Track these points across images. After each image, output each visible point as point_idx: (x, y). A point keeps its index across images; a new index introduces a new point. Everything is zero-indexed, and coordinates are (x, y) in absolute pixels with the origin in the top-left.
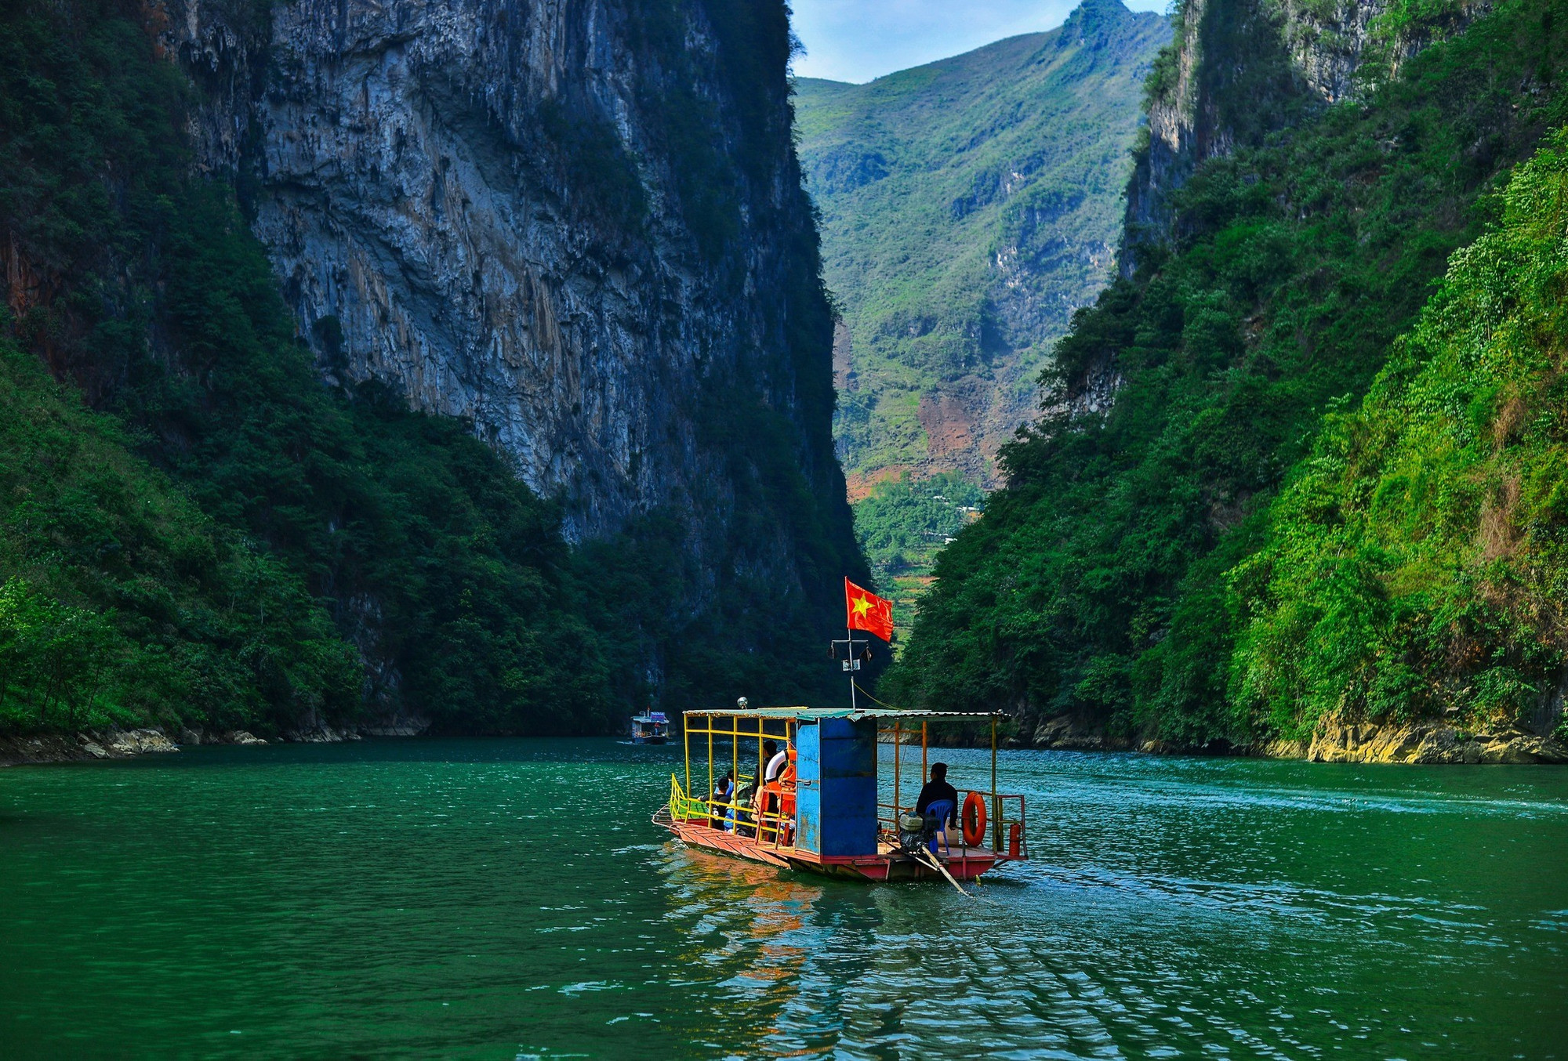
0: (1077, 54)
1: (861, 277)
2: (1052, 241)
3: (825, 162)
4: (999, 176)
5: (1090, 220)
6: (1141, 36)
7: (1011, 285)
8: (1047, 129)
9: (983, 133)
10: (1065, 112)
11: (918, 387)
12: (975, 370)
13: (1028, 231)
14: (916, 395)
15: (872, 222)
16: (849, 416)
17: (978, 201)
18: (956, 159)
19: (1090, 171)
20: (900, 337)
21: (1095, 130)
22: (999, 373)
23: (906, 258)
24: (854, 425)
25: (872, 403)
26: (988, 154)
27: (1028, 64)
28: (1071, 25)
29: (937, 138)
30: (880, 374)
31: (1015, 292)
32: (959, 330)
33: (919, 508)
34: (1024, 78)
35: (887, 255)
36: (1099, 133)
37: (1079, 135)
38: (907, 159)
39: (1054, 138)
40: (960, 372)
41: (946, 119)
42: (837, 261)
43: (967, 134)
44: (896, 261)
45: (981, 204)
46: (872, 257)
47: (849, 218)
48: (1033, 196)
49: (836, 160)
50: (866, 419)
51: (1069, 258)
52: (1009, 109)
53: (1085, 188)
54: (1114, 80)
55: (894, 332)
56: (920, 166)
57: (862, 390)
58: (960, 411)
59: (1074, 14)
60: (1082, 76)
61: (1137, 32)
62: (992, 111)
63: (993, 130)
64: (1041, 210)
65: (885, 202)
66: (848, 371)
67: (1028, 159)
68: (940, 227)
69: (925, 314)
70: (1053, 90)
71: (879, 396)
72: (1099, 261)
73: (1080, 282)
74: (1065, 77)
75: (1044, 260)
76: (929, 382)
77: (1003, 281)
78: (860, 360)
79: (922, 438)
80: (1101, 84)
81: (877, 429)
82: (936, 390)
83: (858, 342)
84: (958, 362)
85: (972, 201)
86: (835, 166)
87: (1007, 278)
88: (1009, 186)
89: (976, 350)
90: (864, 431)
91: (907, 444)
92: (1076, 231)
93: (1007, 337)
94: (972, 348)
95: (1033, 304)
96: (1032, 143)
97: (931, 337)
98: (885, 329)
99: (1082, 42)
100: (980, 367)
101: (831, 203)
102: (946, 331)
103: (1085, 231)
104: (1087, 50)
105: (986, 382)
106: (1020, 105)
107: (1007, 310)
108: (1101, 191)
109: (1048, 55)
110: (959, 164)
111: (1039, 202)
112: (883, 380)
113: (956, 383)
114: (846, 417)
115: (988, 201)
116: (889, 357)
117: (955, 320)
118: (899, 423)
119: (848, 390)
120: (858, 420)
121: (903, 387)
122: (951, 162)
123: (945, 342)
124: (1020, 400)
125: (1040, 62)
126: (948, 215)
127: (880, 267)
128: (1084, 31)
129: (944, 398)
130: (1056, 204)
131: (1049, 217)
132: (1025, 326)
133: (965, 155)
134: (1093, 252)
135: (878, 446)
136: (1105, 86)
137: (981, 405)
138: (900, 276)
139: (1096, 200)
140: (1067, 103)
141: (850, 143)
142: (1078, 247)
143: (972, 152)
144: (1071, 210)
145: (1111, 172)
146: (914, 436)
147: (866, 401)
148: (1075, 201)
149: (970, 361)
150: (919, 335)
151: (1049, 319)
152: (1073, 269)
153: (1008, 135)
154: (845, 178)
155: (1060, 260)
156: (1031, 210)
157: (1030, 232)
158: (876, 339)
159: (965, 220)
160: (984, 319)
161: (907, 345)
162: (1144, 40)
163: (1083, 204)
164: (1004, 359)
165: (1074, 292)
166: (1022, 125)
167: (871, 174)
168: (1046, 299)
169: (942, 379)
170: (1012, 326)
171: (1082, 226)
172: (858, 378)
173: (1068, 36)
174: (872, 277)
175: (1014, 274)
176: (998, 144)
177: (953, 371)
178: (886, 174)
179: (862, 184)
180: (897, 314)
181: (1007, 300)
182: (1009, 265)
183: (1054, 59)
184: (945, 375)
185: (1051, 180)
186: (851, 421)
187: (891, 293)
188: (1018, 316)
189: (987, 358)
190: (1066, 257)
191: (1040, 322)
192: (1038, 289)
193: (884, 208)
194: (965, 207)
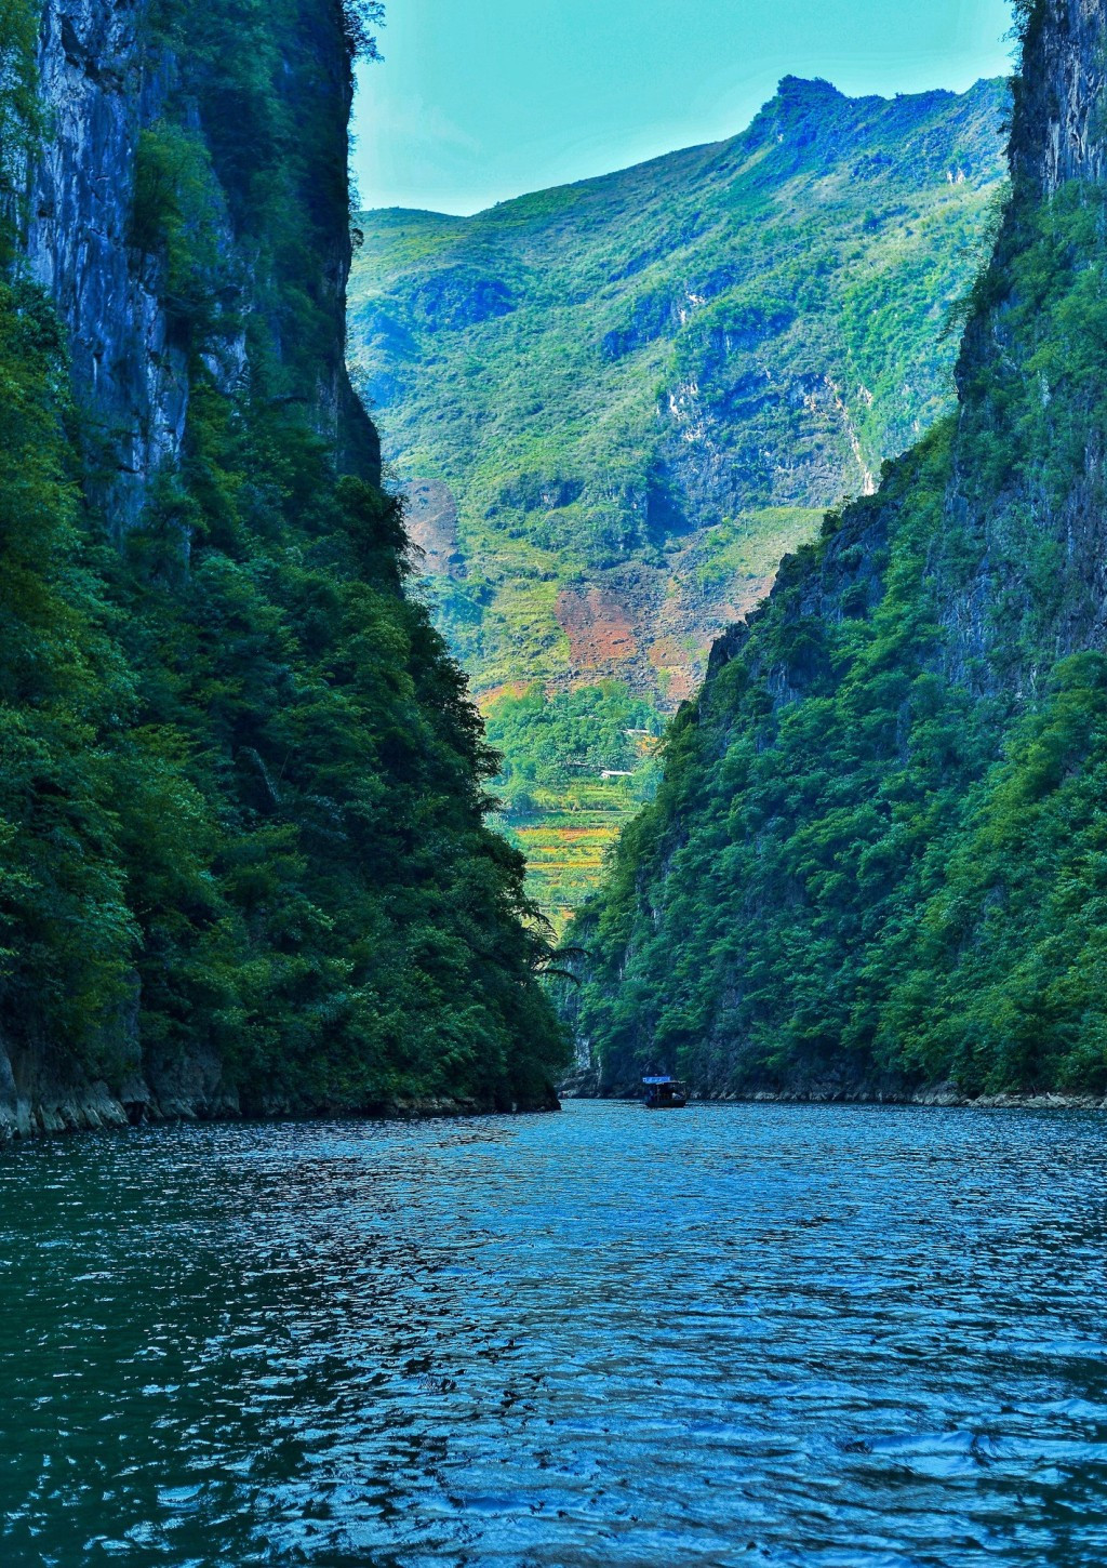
0: (773, 152)
1: (473, 433)
2: (749, 375)
3: (425, 291)
4: (669, 301)
5: (803, 345)
6: (862, 125)
7: (690, 438)
8: (736, 241)
9: (645, 255)
10: (761, 219)
11: (555, 576)
12: (639, 554)
13: (715, 361)
14: (551, 586)
15: (491, 365)
16: (452, 611)
17: (640, 335)
18: (608, 288)
19: (801, 283)
20: (529, 509)
21: (804, 237)
22: (674, 559)
23: (538, 408)
24: (459, 626)
25: (486, 596)
26: (654, 275)
27: (705, 172)
28: (763, 120)
29: (582, 265)
30: (499, 558)
31: (696, 447)
32: (615, 499)
33: (557, 726)
34: (701, 188)
35: (512, 405)
36: (810, 241)
37: (780, 246)
38: (541, 288)
39: (746, 250)
40: (617, 557)
41: (593, 244)
42: (438, 413)
43: (622, 258)
44: (523, 411)
45: (644, 340)
46: (489, 408)
47: (457, 361)
48: (722, 314)
49: (441, 289)
50: (478, 619)
51: (774, 398)
52: (680, 224)
53: (795, 305)
54: (826, 180)
55: (520, 501)
56: (558, 299)
57: (472, 579)
58: (618, 608)
59: (766, 107)
60: (784, 177)
61: (857, 122)
62: (657, 229)
63: (658, 250)
64: (734, 333)
65: (509, 342)
66: (451, 552)
67: (711, 275)
68: (586, 371)
69: (566, 476)
70: (742, 196)
71: (496, 588)
72: (818, 402)
73: (790, 432)
74: (758, 180)
75: (738, 402)
76: (572, 569)
77: (679, 432)
78: (470, 540)
79: (563, 645)
80: (809, 185)
81: (494, 633)
82: (583, 580)
83: (466, 516)
84: (614, 544)
85: (630, 336)
86: (440, 296)
87: (684, 427)
88: (683, 313)
89: (641, 526)
90: (474, 635)
91: (538, 653)
92: (785, 360)
93: (686, 512)
94: (635, 525)
95: (723, 464)
96: (716, 257)
97: (574, 508)
98: (507, 498)
99: (781, 138)
100: (648, 550)
101: (434, 343)
102: (596, 500)
103: (795, 362)
104: (787, 146)
105: (654, 572)
106: (696, 216)
107: (684, 474)
108: (818, 309)
109: (732, 160)
110: (612, 295)
111: (730, 322)
112: (502, 565)
113: (610, 571)
114: (446, 614)
115: (654, 336)
116: (512, 536)
117: (609, 484)
118: (526, 623)
119: (450, 578)
120: (464, 619)
121: (533, 575)
122: (603, 291)
123: (595, 515)
124: (707, 593)
125: (722, 168)
126: (598, 354)
127: (499, 421)
128: (783, 124)
129: (594, 592)
130: (754, 325)
131: (744, 343)
132: (710, 495)
133: (619, 284)
134: (808, 390)
135: (495, 656)
136: (815, 188)
137: (651, 601)
138: (528, 430)
139: (811, 320)
140: (764, 208)
141: (460, 267)
142: (786, 383)
143: (630, 279)
144: (777, 333)
145: (831, 285)
146: (550, 640)
147: (477, 594)
148: (782, 321)
149: (632, 541)
150: (557, 505)
151: (745, 485)
152: (780, 414)
153: (682, 253)
154: (453, 311)
155: (761, 402)
156: (718, 332)
157: (717, 363)
158: (494, 512)
159: (622, 360)
160: (650, 484)
161: (538, 520)
162: (867, 129)
163: (793, 325)
164: (681, 540)
165: (781, 446)
166: (700, 240)
167: (490, 307)
168: (741, 458)
169: (592, 565)
170: (693, 495)
171: (792, 355)
172: (467, 563)
173: (760, 134)
174: (488, 433)
175: (695, 422)
176: (667, 264)
177: (606, 554)
178: (511, 309)
179: (477, 320)
180: (524, 476)
181: (683, 459)
182: (688, 409)
183: (742, 163)
184: (595, 559)
185: (746, 295)
186: (455, 621)
187: (515, 452)
188: (700, 481)
189: (656, 539)
190: (769, 398)
191: (733, 489)
192: (730, 442)
193: (507, 349)
194: (621, 344)
